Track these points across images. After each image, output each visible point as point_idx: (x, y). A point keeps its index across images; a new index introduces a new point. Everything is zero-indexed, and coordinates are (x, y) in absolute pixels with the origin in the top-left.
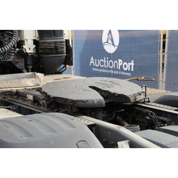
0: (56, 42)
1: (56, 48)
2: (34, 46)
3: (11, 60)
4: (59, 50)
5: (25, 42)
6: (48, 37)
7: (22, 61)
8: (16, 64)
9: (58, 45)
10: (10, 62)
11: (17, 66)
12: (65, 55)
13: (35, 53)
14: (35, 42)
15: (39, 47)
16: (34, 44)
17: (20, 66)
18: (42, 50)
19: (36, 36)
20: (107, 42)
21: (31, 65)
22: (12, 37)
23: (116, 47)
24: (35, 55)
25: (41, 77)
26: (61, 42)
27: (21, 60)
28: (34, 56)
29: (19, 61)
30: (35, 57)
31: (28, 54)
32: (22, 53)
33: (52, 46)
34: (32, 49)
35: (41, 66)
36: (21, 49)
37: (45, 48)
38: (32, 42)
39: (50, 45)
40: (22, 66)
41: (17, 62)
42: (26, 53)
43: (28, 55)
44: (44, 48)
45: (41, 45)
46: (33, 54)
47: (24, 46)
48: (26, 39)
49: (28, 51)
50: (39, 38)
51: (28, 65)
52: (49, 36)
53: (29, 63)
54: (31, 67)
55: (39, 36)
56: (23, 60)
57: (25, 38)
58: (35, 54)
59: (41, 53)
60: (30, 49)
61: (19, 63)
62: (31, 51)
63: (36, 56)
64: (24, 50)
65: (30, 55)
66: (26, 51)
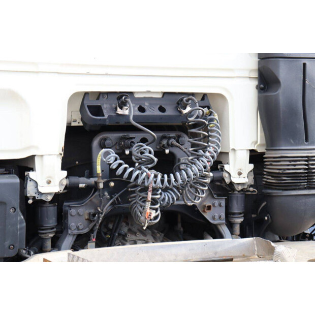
0: (308, 159)
1: (310, 174)
2: (252, 166)
3: (197, 202)
5: (231, 155)
6: (292, 145)
7: (220, 205)
8: (204, 211)
11: (208, 216)
13: (253, 184)
14: (255, 158)
15: (265, 170)
16: (250, 162)
17: (214, 218)
18: (272, 177)
19: (257, 142)
21: (240, 214)
22: (206, 144)
24: (251, 189)
25: (289, 257)
27: (217, 203)
28: (249, 191)
29: (214, 205)
30: (249, 193)
31: (236, 187)
32: (219, 184)
33: (301, 167)
34: (245, 174)
35: (266, 218)
36: (217, 174)
37: (280, 171)
38: (247, 156)
39: (295, 165)
40: (220, 217)
41: (209, 208)
42: (231, 183)
43: (234, 190)
44: (279, 173)
45: (271, 165)
46: (246, 187)
47: (226, 167)
48: (234, 150)
49: (236, 179)
50: (265, 147)
51: (234, 214)
52: (292, 141)
53: (236, 211)
54: (240, 220)
55: (264, 142)
56: (223, 203)
57: (232, 147)
58: (251, 186)
59: (269, 186)
60: (240, 174)
61: (212, 208)
62: (244, 179)
63: (254, 191)
64: (227, 175)
65: (240, 188)
66: (232, 178)
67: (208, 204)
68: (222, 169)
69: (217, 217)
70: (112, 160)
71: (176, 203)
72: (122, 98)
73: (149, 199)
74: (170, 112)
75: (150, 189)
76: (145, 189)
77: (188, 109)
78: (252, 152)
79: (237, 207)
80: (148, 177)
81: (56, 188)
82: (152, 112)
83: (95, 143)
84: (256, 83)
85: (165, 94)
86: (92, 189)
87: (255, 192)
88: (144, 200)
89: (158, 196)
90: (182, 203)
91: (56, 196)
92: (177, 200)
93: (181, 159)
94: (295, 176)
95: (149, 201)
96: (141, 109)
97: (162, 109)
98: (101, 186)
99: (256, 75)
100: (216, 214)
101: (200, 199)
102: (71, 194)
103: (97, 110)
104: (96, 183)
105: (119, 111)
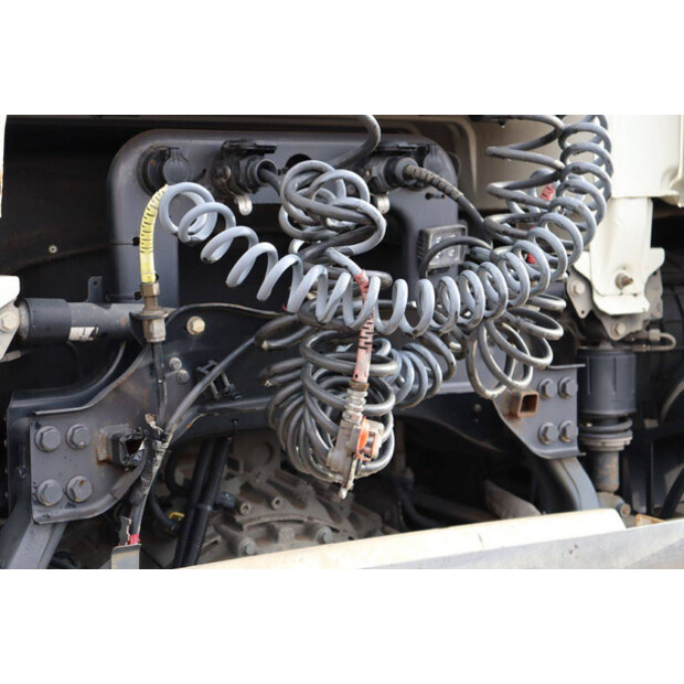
7: (562, 392)
8: (513, 416)
11: (523, 428)
13: (659, 315)
16: (655, 243)
17: (542, 438)
19: (675, 174)
21: (622, 419)
24: (655, 334)
28: (648, 342)
29: (543, 392)
30: (650, 348)
31: (608, 326)
34: (639, 285)
40: (562, 434)
41: (529, 403)
42: (595, 316)
43: (601, 338)
46: (639, 327)
53: (612, 412)
54: (621, 441)
56: (572, 385)
58: (659, 324)
60: (623, 282)
61: (539, 402)
62: (634, 301)
63: (664, 341)
64: (581, 288)
65: (623, 330)
66: (597, 299)
69: (553, 435)
71: (444, 388)
73: (363, 378)
75: (367, 337)
78: (659, 204)
79: (615, 398)
87: (670, 342)
90: (463, 386)
92: (446, 377)
93: (432, 231)
95: (361, 389)
98: (158, 331)
100: (550, 424)
104: (138, 322)
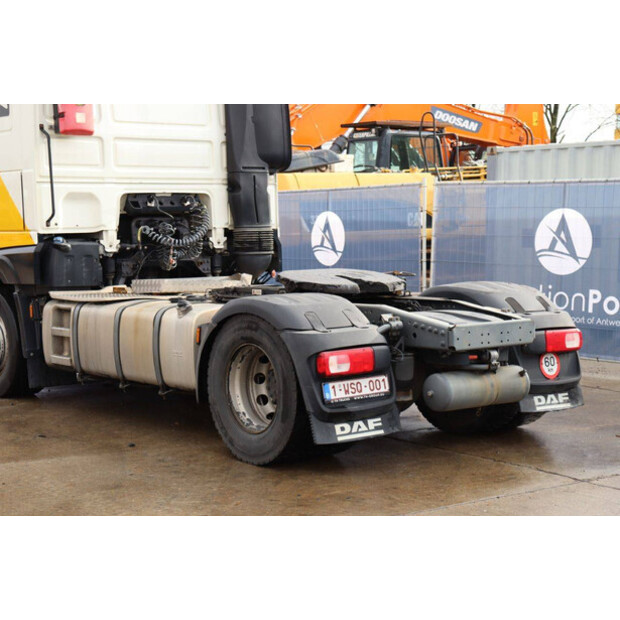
0: (260, 233)
1: (260, 242)
2: (225, 239)
3: (193, 258)
4: (265, 244)
5: (213, 232)
6: (249, 225)
7: (208, 262)
8: (198, 265)
9: (263, 236)
10: (192, 262)
11: (201, 268)
12: (273, 252)
14: (227, 232)
15: (234, 240)
16: (225, 236)
17: (204, 270)
18: (238, 244)
19: (228, 224)
20: (322, 245)
22: (201, 223)
23: (340, 255)
24: (226, 252)
26: (268, 232)
27: (205, 260)
29: (204, 262)
30: (225, 255)
31: (217, 251)
32: (207, 249)
33: (255, 238)
34: (222, 243)
36: (206, 243)
38: (222, 232)
39: (251, 237)
40: (207, 269)
41: (202, 263)
42: (214, 249)
43: (215, 253)
44: (242, 241)
45: (237, 237)
46: (222, 251)
47: (211, 239)
48: (215, 228)
49: (217, 246)
50: (233, 226)
52: (249, 222)
53: (217, 266)
54: (219, 270)
55: (233, 223)
56: (209, 260)
57: (214, 226)
58: (226, 250)
59: (237, 249)
60: (219, 243)
62: (221, 246)
64: (211, 244)
65: (219, 252)
66: (214, 246)
67: (200, 260)
68: (208, 240)
70: (148, 232)
72: (150, 197)
74: (176, 205)
76: (169, 248)
77: (188, 203)
78: (226, 229)
79: (218, 263)
80: (170, 241)
81: (114, 249)
82: (167, 204)
83: (133, 224)
84: (226, 187)
85: (173, 194)
86: (134, 251)
87: (228, 254)
88: (169, 254)
89: (172, 252)
91: (115, 254)
92: (185, 257)
94: (250, 243)
95: (171, 254)
96: (161, 203)
97: (172, 203)
98: (140, 248)
99: (226, 182)
100: (205, 266)
101: (196, 257)
102: (121, 254)
103: (136, 204)
104: (137, 247)
105: (149, 204)
